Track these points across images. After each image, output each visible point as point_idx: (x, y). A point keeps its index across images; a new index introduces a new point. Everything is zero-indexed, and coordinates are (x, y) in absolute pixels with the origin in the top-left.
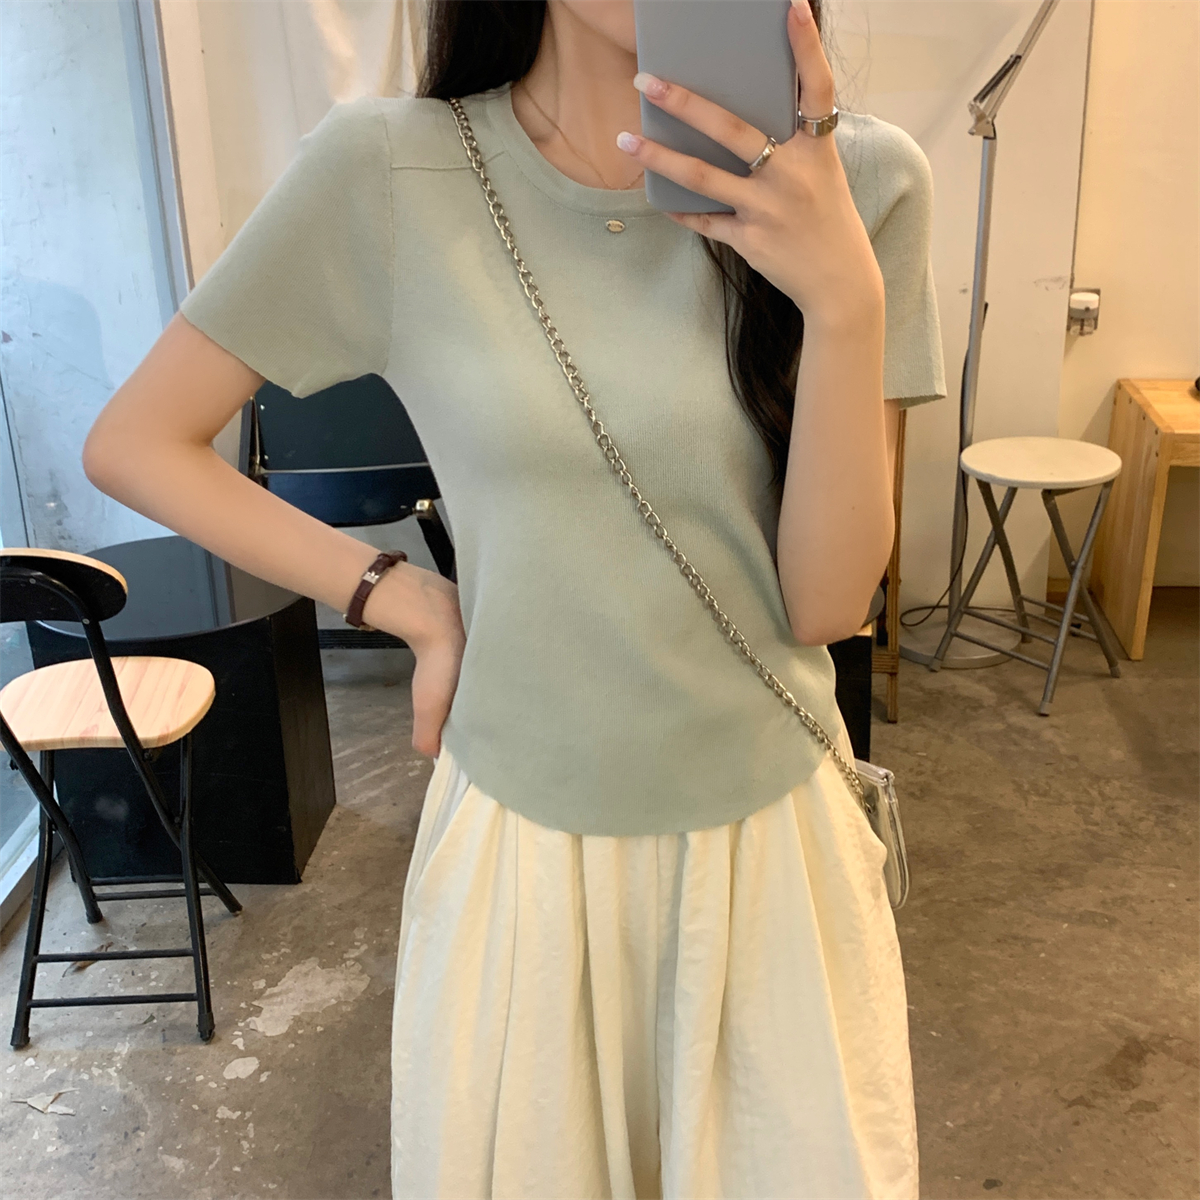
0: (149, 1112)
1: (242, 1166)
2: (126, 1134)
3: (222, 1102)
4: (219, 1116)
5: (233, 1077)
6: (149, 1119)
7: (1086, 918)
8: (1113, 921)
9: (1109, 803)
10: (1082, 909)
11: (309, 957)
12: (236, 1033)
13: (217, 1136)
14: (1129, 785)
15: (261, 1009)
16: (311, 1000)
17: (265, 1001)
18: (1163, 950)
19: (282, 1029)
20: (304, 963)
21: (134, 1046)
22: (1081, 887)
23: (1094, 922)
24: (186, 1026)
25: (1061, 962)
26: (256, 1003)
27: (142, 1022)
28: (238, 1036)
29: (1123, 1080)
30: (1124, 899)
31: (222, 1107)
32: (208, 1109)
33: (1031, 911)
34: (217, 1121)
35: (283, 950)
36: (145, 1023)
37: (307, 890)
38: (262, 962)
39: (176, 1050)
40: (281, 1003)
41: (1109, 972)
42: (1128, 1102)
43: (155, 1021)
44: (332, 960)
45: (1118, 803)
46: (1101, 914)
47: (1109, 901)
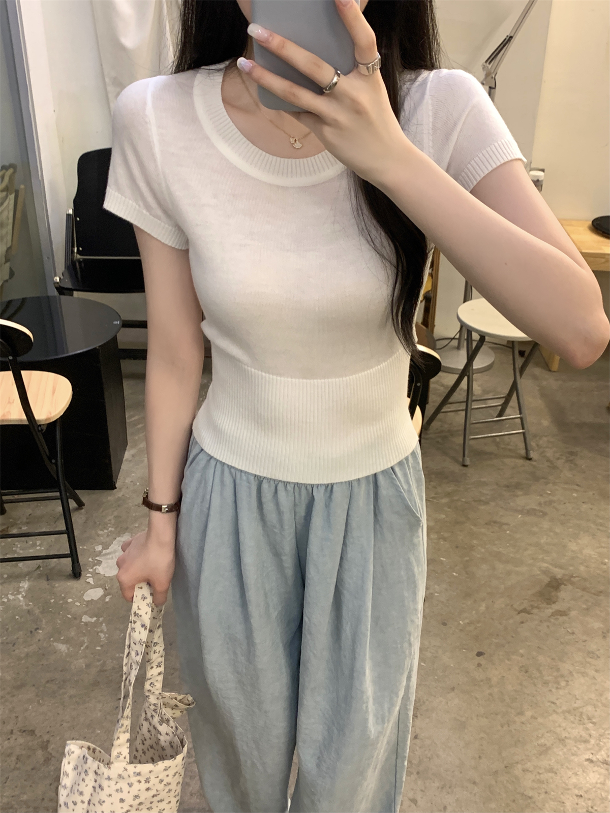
0: (43, 620)
1: (102, 646)
2: (31, 632)
3: (86, 613)
4: (83, 620)
5: (90, 599)
6: (44, 624)
7: (530, 512)
8: (545, 514)
9: (542, 450)
10: (528, 508)
11: (125, 533)
12: (88, 575)
13: (84, 631)
14: (552, 440)
15: (102, 562)
17: (102, 557)
18: (571, 530)
19: (113, 573)
20: (123, 536)
21: (31, 584)
22: (528, 495)
23: (535, 514)
24: (66, 571)
25: (518, 536)
26: (97, 558)
27: (35, 569)
28: (89, 577)
29: (547, 599)
30: (551, 502)
31: (85, 616)
32: (77, 617)
33: (502, 508)
34: (82, 623)
35: (110, 529)
37: (120, 496)
38: (99, 535)
39: (55, 585)
40: (112, 558)
41: (543, 541)
42: (551, 611)
43: (41, 569)
45: (547, 450)
46: (538, 510)
47: (542, 503)
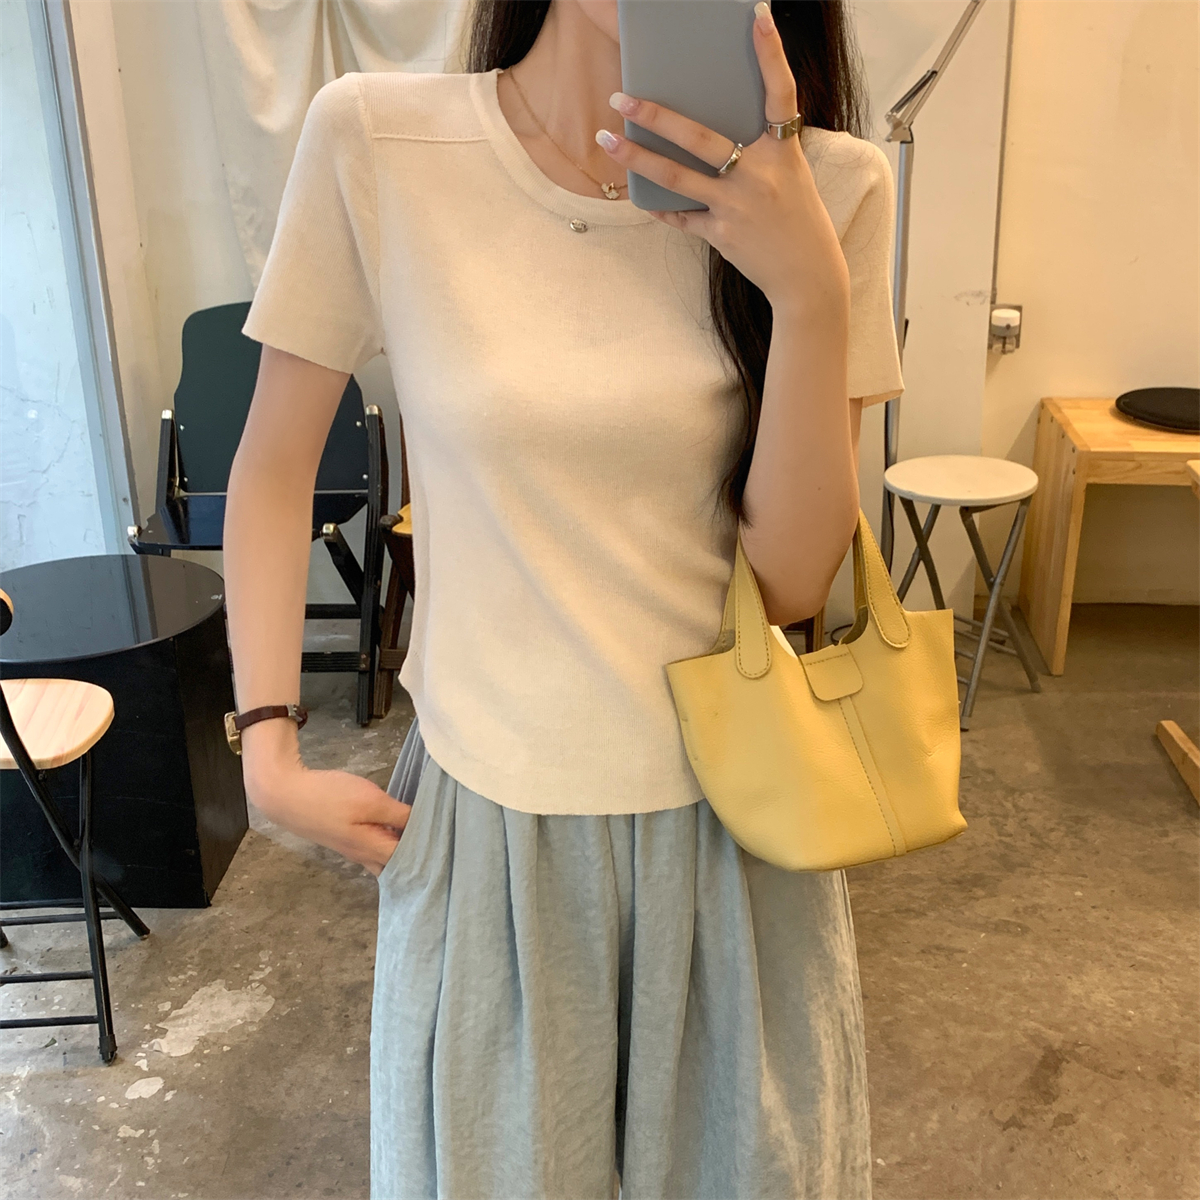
0: (48, 1134)
1: (147, 1180)
2: (22, 1157)
3: (125, 1121)
4: (121, 1135)
5: (136, 1097)
6: (47, 1141)
7: (1000, 927)
8: (1025, 930)
9: (1022, 815)
10: (996, 919)
11: (214, 980)
12: (140, 1054)
13: (119, 1154)
14: (1041, 797)
15: (165, 1031)
16: (217, 1021)
17: (170, 1023)
18: (1069, 957)
19: (187, 1049)
20: (210, 986)
21: (34, 1070)
22: (995, 896)
24: (89, 1048)
25: (982, 972)
26: (160, 1025)
27: (43, 1045)
28: (141, 1058)
29: (1045, 1093)
30: (1035, 908)
31: (124, 1126)
32: (109, 1129)
33: (951, 921)
35: (190, 973)
36: (46, 1046)
37: (216, 914)
38: (167, 984)
39: (77, 1072)
40: (187, 1024)
41: (1025, 979)
42: (1051, 1116)
43: (56, 1044)
44: (237, 983)
45: (1032, 814)
46: (1015, 923)
47: (1021, 910)
